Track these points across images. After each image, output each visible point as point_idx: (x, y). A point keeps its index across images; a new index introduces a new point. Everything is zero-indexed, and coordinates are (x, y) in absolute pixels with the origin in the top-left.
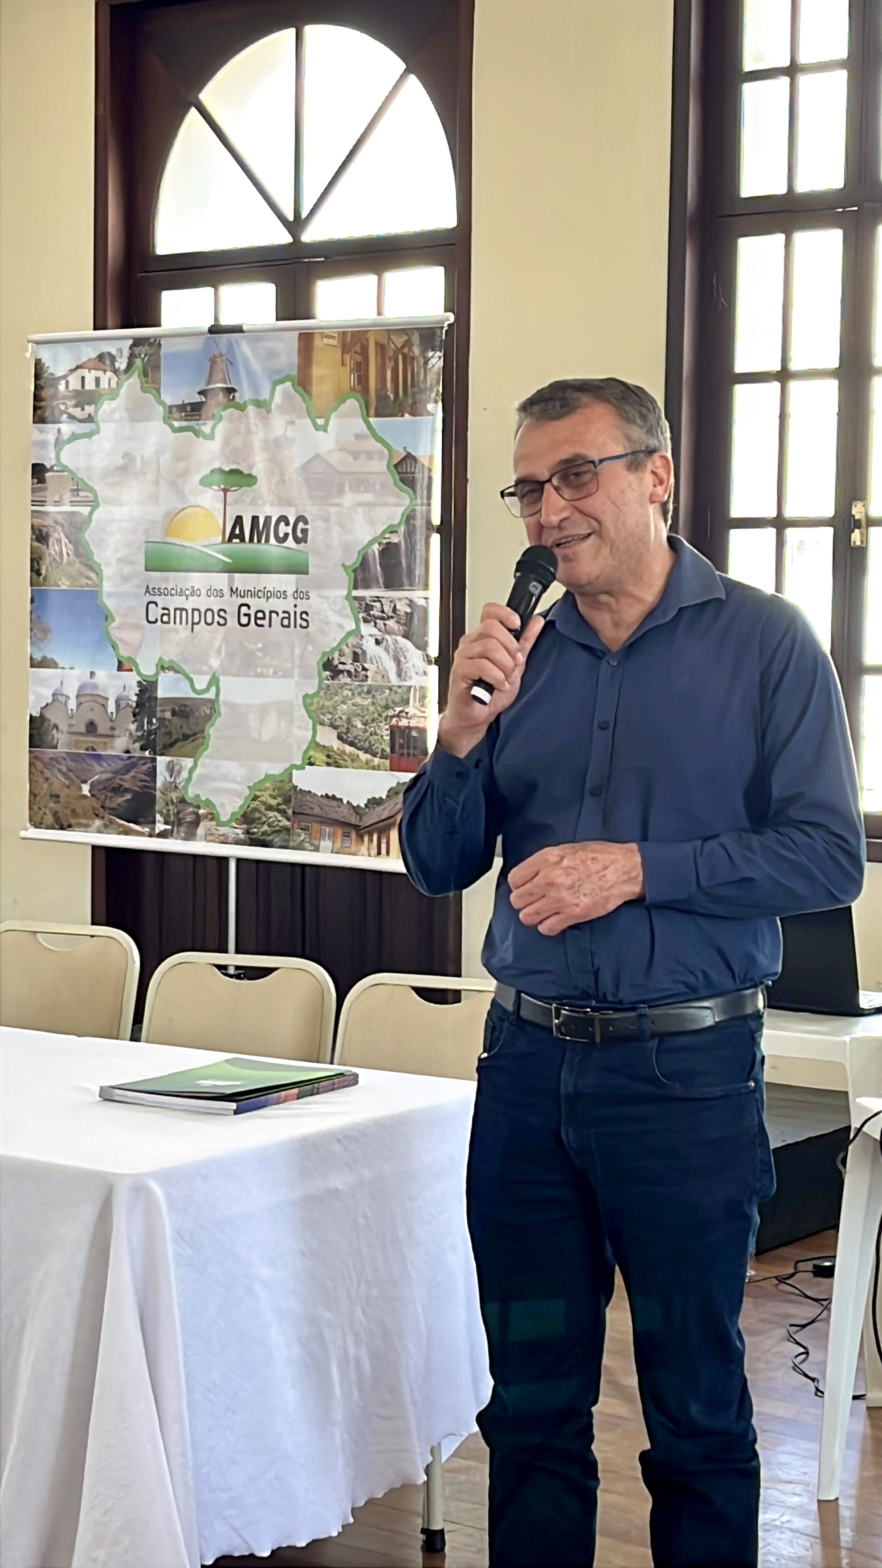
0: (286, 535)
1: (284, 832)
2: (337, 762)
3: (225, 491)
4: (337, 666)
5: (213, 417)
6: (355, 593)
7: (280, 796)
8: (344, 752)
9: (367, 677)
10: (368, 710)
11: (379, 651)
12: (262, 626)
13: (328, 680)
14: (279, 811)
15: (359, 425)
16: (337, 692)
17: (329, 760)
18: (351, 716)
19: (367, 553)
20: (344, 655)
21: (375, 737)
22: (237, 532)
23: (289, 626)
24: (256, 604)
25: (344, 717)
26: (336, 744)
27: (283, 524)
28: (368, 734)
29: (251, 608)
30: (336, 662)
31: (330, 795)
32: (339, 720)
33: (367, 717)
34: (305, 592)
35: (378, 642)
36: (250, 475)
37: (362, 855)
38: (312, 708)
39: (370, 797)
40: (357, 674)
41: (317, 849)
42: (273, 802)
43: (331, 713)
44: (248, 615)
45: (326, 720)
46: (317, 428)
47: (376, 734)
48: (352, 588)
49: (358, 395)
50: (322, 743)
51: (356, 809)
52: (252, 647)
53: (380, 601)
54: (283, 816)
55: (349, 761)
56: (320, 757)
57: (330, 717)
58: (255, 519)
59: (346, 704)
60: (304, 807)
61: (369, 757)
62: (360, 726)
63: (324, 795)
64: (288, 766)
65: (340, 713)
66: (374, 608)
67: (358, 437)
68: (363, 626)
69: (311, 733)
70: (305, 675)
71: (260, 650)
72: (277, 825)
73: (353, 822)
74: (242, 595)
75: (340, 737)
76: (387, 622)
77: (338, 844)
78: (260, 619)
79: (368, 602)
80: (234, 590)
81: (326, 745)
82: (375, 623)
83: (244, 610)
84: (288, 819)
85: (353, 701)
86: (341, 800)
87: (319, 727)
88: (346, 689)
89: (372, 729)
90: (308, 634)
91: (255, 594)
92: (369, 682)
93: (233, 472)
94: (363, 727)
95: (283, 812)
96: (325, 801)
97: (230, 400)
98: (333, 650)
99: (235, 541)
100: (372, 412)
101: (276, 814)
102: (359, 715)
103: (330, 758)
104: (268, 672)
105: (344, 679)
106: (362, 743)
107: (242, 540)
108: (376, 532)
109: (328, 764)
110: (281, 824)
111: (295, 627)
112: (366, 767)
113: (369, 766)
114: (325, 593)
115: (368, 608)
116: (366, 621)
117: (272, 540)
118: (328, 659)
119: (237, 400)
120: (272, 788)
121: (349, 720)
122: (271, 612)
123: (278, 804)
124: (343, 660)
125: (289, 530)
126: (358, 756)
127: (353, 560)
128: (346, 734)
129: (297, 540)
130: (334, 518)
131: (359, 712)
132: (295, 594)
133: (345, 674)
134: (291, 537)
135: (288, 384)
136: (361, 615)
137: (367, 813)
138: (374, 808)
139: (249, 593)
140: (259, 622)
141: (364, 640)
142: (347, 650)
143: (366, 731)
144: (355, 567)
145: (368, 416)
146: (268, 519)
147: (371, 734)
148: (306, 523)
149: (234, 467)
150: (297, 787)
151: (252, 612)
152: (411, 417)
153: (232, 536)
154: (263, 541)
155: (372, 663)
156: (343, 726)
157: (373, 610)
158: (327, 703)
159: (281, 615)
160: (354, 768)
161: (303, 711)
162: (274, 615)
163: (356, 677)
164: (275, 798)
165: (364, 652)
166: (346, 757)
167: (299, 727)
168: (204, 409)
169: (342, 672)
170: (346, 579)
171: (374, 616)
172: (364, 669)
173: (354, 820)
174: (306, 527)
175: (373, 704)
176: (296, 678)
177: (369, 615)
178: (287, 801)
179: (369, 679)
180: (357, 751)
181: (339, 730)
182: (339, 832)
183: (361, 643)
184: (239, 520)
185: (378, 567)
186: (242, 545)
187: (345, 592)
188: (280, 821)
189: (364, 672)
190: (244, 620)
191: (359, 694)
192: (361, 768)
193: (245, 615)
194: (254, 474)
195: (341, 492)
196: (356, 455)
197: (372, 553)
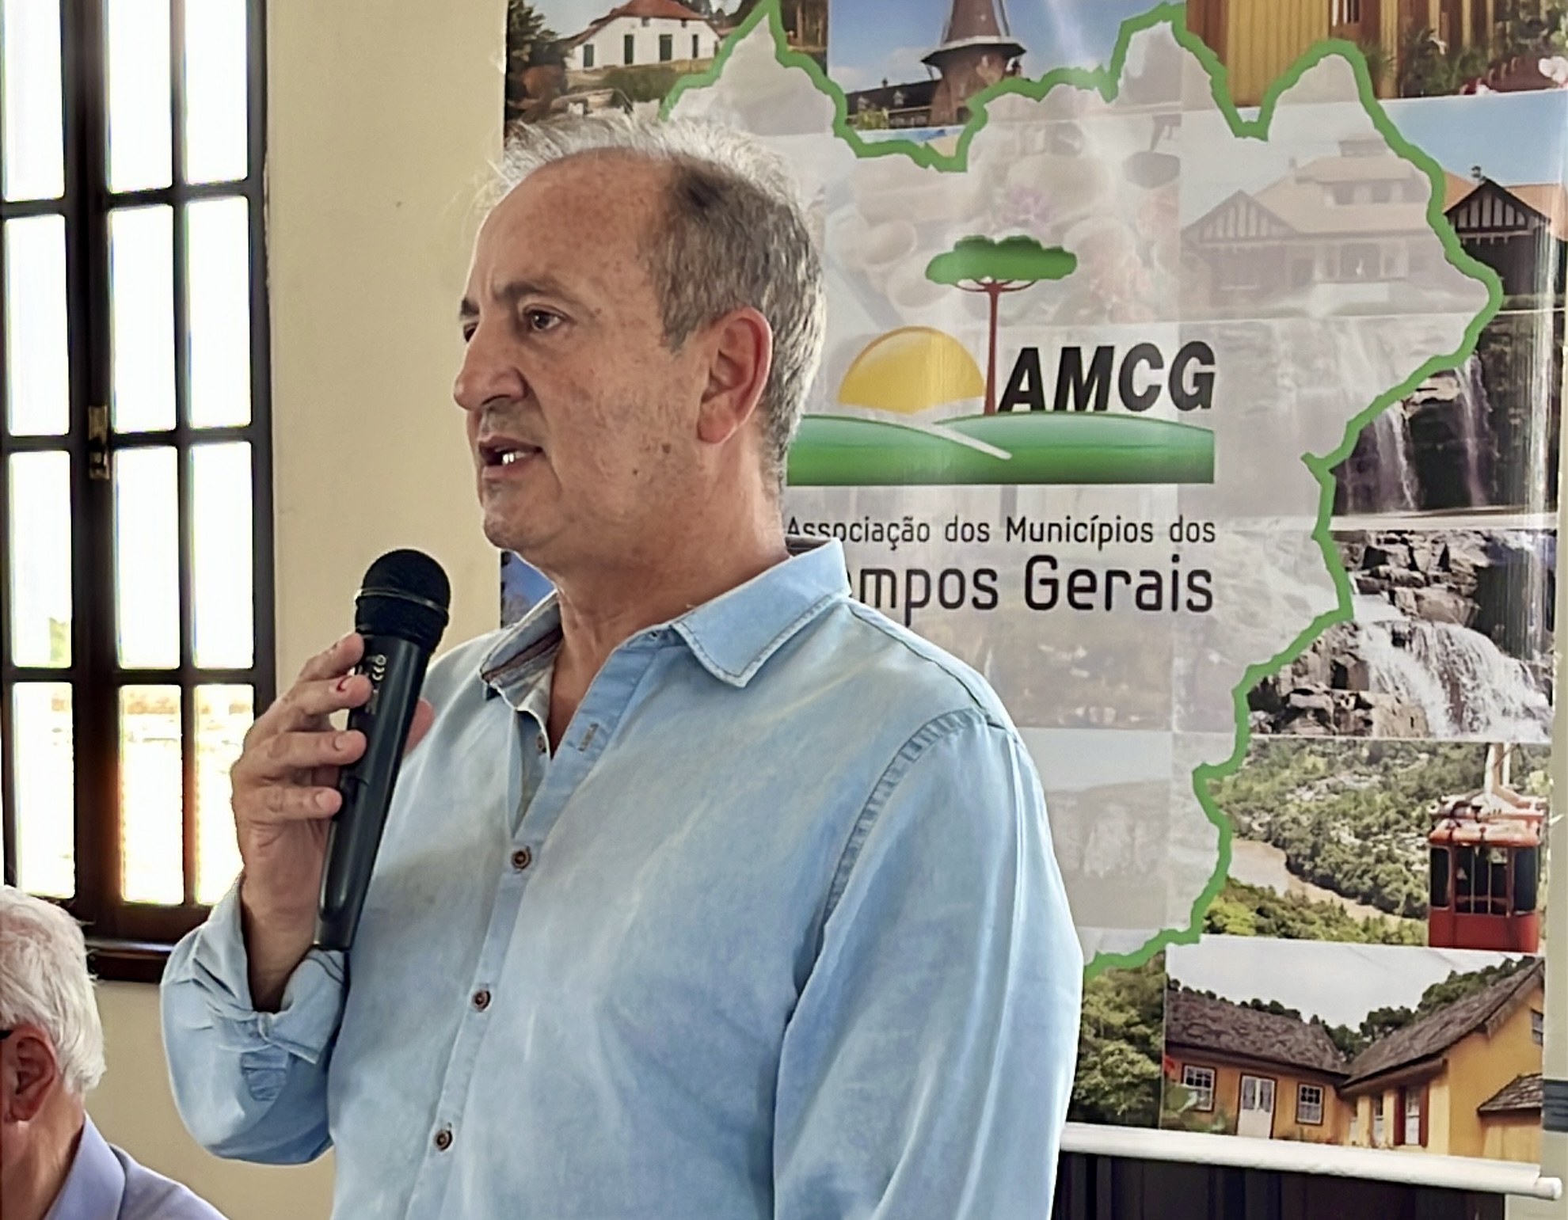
0: (1153, 391)
1: (1145, 1088)
2: (1284, 925)
3: (994, 290)
4: (1287, 698)
5: (962, 115)
6: (1338, 524)
7: (1133, 1004)
8: (1304, 902)
9: (1368, 723)
10: (1370, 802)
11: (1402, 659)
12: (1089, 607)
13: (1263, 731)
14: (1130, 1039)
15: (1354, 117)
16: (1288, 760)
17: (1263, 921)
18: (1323, 818)
19: (1372, 424)
20: (1306, 673)
21: (1390, 866)
22: (1024, 386)
23: (1157, 606)
24: (1070, 555)
25: (1304, 820)
26: (1283, 884)
27: (1144, 364)
28: (1371, 860)
29: (1060, 564)
30: (1284, 689)
31: (1266, 1002)
32: (1289, 825)
33: (1367, 820)
34: (1201, 525)
35: (1398, 640)
36: (1058, 252)
37: (1354, 1144)
38: (1218, 799)
39: (1376, 1010)
40: (1343, 717)
41: (1231, 1130)
42: (1118, 1019)
43: (1270, 811)
44: (1054, 583)
45: (1255, 826)
46: (1240, 130)
47: (1392, 859)
48: (1330, 510)
49: (1351, 46)
50: (1244, 881)
51: (1339, 1039)
52: (1065, 657)
53: (1404, 542)
54: (1140, 1052)
55: (1319, 922)
56: (1241, 913)
57: (1268, 818)
58: (1070, 356)
59: (1310, 788)
60: (1194, 1031)
61: (1373, 912)
62: (1348, 839)
63: (1249, 1002)
64: (1155, 933)
65: (1293, 810)
66: (1389, 559)
67: (1350, 146)
68: (1358, 601)
69: (1216, 856)
70: (1198, 722)
71: (1081, 664)
72: (1126, 1073)
73: (1326, 1067)
74: (1037, 535)
75: (1293, 867)
76: (1423, 591)
77: (1287, 1122)
78: (1082, 590)
79: (1374, 545)
80: (1017, 523)
81: (1257, 885)
82: (1392, 594)
83: (1041, 570)
84: (1156, 1058)
85: (1330, 781)
86: (1295, 1014)
87: (1236, 843)
88: (1311, 752)
89: (1382, 847)
90: (1212, 621)
91: (1070, 533)
92: (1375, 735)
93: (1012, 244)
94: (1358, 842)
95: (1142, 1044)
96: (1254, 1018)
97: (1006, 74)
98: (1279, 660)
99: (1017, 407)
100: (1387, 85)
101: (1124, 1045)
102: (1345, 815)
103: (1267, 917)
104: (1101, 715)
105: (1305, 729)
106: (1355, 880)
107: (1038, 405)
108: (1395, 377)
109: (1260, 930)
110: (1136, 1070)
111: (1175, 607)
112: (1364, 937)
113: (1368, 932)
114: (1264, 525)
115: (1374, 558)
116: (1366, 589)
117: (1115, 402)
118: (1265, 681)
119: (1025, 73)
120: (1111, 984)
121: (1318, 827)
122: (1110, 574)
123: (1128, 1025)
124: (1303, 683)
125: (1162, 377)
126: (1342, 910)
127: (1336, 444)
128: (1312, 858)
129: (1183, 402)
130: (1284, 347)
131: (1348, 805)
132: (1176, 530)
133: (1310, 717)
134: (1165, 391)
135: (1164, 27)
136: (1352, 577)
137: (1367, 1045)
138: (1387, 1035)
139: (1055, 530)
140: (1079, 598)
141: (1362, 636)
142: (1313, 660)
143: (1363, 852)
144: (1338, 461)
145: (1377, 95)
146: (1104, 354)
147: (1379, 861)
148: (1207, 357)
149: (1017, 232)
150: (1177, 982)
151: (1062, 575)
152: (1493, 94)
153: (1012, 395)
154: (1090, 406)
155: (1384, 691)
156: (1302, 841)
157: (1385, 563)
158: (1258, 788)
159: (1137, 581)
160: (1331, 938)
161: (1195, 805)
162: (1117, 581)
163: (1338, 724)
164: (1120, 1008)
165: (1361, 664)
166: (1307, 913)
167: (1182, 843)
168: (938, 98)
169: (1300, 712)
170: (1315, 489)
171: (1388, 577)
172: (1361, 704)
173: (1328, 1062)
174: (1207, 369)
175: (1385, 787)
176: (1176, 729)
177: (1375, 575)
178: (1152, 1016)
179: (1375, 727)
180: (1338, 900)
181: (1292, 851)
182: (1290, 1090)
183: (1351, 642)
184: (1029, 359)
185: (1402, 460)
186: (1038, 418)
187: (1311, 523)
188: (1132, 1063)
189: (1360, 712)
190: (1042, 594)
191: (1348, 764)
192: (1355, 938)
193: (1044, 582)
194: (1067, 249)
195: (1302, 280)
196: (1344, 192)
197: (1385, 427)
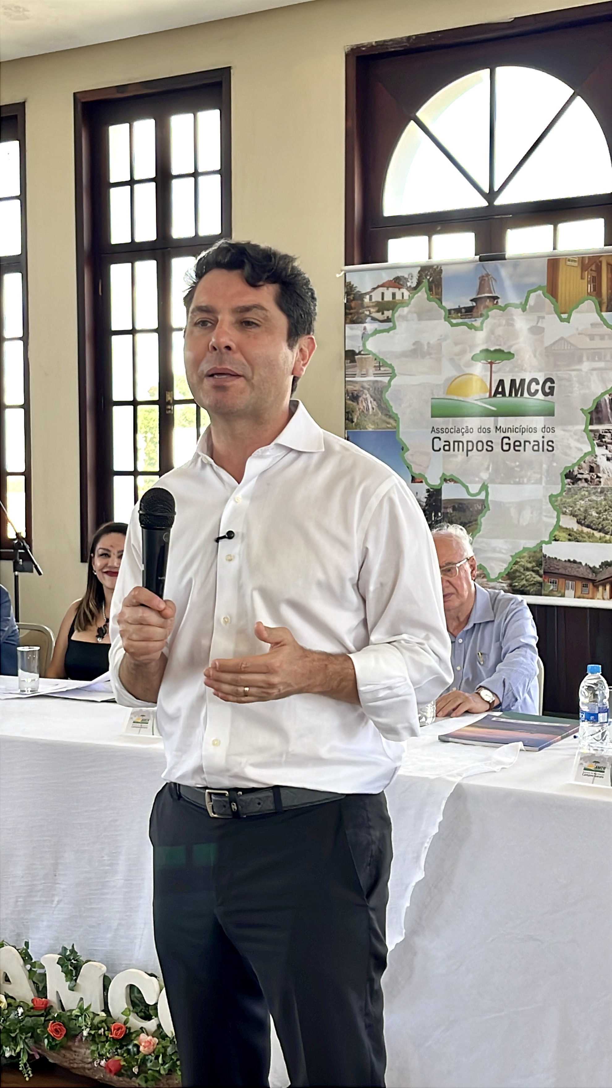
0: (537, 391)
1: (538, 585)
2: (576, 538)
3: (491, 363)
4: (576, 475)
5: (481, 315)
6: (591, 427)
7: (534, 561)
8: (582, 532)
9: (600, 482)
10: (601, 504)
11: (609, 465)
12: (519, 451)
13: (569, 485)
14: (533, 571)
15: (595, 317)
16: (577, 492)
17: (570, 537)
18: (587, 508)
19: (600, 401)
20: (582, 468)
21: (607, 522)
22: (500, 390)
23: (538, 450)
24: (514, 436)
25: (582, 509)
26: (576, 527)
27: (534, 384)
28: (601, 520)
29: (511, 439)
30: (576, 473)
31: (572, 560)
32: (577, 511)
33: (600, 509)
34: (551, 428)
35: (608, 459)
36: (509, 353)
37: (598, 599)
38: (557, 504)
39: (603, 561)
40: (593, 481)
41: (563, 596)
42: (530, 565)
43: (571, 507)
44: (509, 444)
45: (567, 511)
46: (562, 320)
47: (607, 519)
48: (588, 424)
49: (594, 298)
50: (564, 526)
51: (593, 570)
52: (513, 465)
53: (610, 432)
54: (536, 574)
55: (587, 537)
56: (564, 535)
57: (571, 509)
58: (513, 382)
59: (583, 500)
60: (551, 568)
61: (602, 535)
62: (594, 514)
63: (567, 560)
64: (539, 541)
65: (578, 507)
66: (606, 437)
67: (593, 325)
68: (597, 449)
69: (556, 520)
70: (551, 482)
71: (518, 466)
72: (532, 581)
73: (589, 578)
74: (504, 431)
75: (579, 522)
77: (579, 593)
78: (517, 446)
79: (601, 433)
80: (498, 427)
81: (568, 527)
82: (607, 447)
83: (506, 441)
84: (541, 576)
85: (589, 498)
86: (580, 563)
87: (562, 516)
88: (584, 490)
89: (605, 516)
90: (554, 454)
91: (514, 430)
92: (602, 485)
93: (496, 351)
94: (597, 515)
95: (537, 572)
96: (568, 564)
97: (494, 304)
98: (574, 465)
99: (498, 396)
100: (604, 307)
101: (531, 573)
102: (593, 507)
103: (571, 536)
104: (523, 481)
105: (582, 484)
106: (597, 526)
107: (504, 395)
108: (607, 388)
109: (570, 540)
110: (535, 580)
111: (543, 451)
112: (600, 541)
113: (601, 540)
114: (570, 428)
115: (601, 437)
116: (599, 445)
117: (526, 394)
118: (570, 471)
119: (500, 304)
120: (528, 556)
121: (586, 511)
122: (525, 442)
123: (533, 567)
124: (581, 471)
125: (539, 387)
126: (593, 534)
127: (590, 405)
128: (584, 520)
129: (545, 394)
130: (575, 379)
131: (595, 505)
132: (543, 429)
133: (583, 481)
134: (540, 392)
135: (540, 292)
136: (595, 442)
137: (601, 571)
138: (607, 568)
139: (509, 429)
140: (517, 448)
141: (598, 458)
142: (584, 465)
143: (599, 518)
144: (591, 410)
145: (601, 311)
146: (523, 381)
147: (604, 520)
148: (552, 381)
149: (497, 348)
150: (546, 555)
151: (512, 442)
153: (497, 392)
154: (519, 395)
155: (604, 473)
156: (581, 515)
157: (604, 438)
158: (568, 500)
159: (532, 443)
160: (590, 542)
161: (550, 506)
162: (527, 444)
163: (591, 482)
164: (530, 562)
165: (598, 466)
166: (584, 535)
167: (546, 516)
168: (475, 310)
169: (580, 479)
170: (583, 418)
171: (605, 442)
172: (598, 477)
173: (591, 576)
174: (553, 385)
175: (605, 499)
176: (544, 484)
177: (602, 441)
178: (539, 564)
179: (602, 483)
180: (592, 531)
181: (578, 518)
182: (579, 584)
183: (595, 460)
184: (501, 382)
185: (609, 410)
186: (504, 399)
187: (583, 427)
188: (534, 578)
189: (598, 479)
190: (506, 447)
191: (594, 493)
192: (597, 542)
193: (506, 444)
194: (512, 352)
195: (580, 361)
196: (592, 337)
197: (604, 401)
